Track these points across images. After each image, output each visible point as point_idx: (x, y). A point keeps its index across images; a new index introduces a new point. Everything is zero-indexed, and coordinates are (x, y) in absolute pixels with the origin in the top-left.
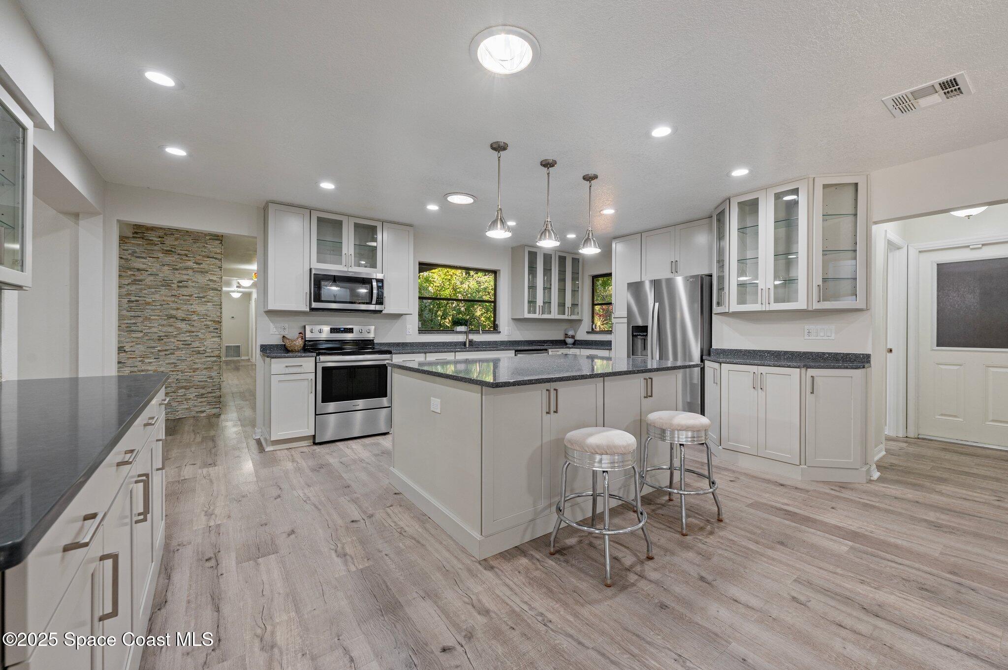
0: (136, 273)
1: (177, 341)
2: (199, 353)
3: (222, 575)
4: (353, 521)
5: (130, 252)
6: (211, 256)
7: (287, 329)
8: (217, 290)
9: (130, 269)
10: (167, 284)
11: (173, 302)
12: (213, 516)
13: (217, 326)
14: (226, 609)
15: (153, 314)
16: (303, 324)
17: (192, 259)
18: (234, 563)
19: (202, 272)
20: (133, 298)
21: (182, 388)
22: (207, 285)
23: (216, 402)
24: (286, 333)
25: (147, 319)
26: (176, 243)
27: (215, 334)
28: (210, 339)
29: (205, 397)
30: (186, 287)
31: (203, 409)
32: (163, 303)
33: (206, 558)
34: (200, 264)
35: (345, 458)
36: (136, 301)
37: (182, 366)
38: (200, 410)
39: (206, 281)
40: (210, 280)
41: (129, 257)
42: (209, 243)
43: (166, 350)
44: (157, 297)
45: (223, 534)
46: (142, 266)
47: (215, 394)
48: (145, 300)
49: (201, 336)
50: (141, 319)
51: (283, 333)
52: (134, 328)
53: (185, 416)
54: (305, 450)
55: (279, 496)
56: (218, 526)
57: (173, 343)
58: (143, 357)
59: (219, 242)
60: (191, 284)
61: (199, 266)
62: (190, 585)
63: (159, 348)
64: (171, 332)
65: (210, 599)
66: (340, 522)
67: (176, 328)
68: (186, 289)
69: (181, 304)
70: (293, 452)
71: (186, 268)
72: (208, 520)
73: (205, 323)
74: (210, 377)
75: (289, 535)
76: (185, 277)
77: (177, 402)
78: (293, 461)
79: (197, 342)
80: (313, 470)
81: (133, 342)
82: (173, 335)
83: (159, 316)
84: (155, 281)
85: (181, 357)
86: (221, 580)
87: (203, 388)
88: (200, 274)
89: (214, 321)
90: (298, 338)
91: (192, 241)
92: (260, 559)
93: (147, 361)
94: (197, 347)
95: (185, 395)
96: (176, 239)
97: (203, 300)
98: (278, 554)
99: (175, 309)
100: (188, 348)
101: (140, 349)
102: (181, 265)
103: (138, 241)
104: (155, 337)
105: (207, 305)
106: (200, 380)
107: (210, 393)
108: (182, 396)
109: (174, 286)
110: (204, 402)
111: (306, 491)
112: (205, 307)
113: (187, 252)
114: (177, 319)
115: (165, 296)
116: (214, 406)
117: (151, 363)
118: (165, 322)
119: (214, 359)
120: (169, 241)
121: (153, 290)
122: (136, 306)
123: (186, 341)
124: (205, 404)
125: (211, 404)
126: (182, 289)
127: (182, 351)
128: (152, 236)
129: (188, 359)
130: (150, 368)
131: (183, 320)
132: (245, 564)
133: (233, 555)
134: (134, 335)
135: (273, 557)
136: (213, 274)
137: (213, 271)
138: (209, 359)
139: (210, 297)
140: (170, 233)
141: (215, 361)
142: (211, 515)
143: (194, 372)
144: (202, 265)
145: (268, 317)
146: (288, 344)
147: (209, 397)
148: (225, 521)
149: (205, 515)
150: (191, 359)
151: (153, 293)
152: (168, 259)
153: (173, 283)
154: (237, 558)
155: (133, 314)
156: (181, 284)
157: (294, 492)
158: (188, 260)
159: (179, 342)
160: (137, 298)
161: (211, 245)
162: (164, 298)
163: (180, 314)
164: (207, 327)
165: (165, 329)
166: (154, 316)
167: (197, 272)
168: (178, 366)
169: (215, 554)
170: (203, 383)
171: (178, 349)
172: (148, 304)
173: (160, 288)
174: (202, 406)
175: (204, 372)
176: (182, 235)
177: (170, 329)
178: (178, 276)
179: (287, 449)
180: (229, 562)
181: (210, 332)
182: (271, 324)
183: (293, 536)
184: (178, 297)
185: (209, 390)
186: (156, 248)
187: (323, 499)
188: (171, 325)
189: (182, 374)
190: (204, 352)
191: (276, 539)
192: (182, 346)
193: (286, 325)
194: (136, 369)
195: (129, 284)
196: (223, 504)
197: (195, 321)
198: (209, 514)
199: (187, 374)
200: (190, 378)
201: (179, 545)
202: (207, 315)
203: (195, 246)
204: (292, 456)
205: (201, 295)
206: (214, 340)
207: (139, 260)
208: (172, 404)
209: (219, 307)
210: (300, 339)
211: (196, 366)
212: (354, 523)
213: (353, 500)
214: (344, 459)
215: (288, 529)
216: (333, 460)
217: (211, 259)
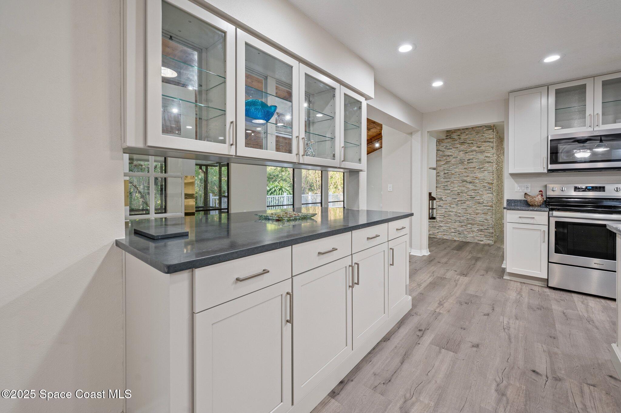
0: (447, 158)
1: (467, 195)
2: (479, 203)
3: (419, 344)
4: (534, 371)
5: (445, 147)
6: (487, 141)
7: (530, 188)
8: (490, 162)
9: (444, 156)
10: (462, 162)
11: (465, 172)
12: (442, 306)
13: (491, 186)
14: (406, 366)
15: (455, 180)
16: (545, 183)
17: (475, 145)
18: (429, 341)
19: (481, 152)
20: (446, 172)
21: (470, 224)
22: (484, 160)
23: (490, 236)
24: (528, 191)
25: (452, 182)
26: (467, 137)
27: (489, 192)
28: (486, 194)
29: (483, 232)
30: (472, 162)
31: (482, 239)
32: (460, 173)
33: (420, 329)
34: (480, 147)
35: (571, 311)
36: (447, 173)
37: (470, 211)
38: (480, 239)
39: (483, 157)
40: (486, 157)
41: (444, 150)
42: (486, 132)
43: (461, 201)
44: (457, 170)
45: (438, 320)
46: (450, 154)
47: (489, 231)
48: (451, 172)
49: (481, 193)
50: (449, 183)
51: (526, 191)
52: (446, 188)
53: (471, 241)
54: (536, 289)
55: (488, 315)
56: (440, 313)
57: (465, 197)
58: (451, 204)
59: (492, 130)
60: (475, 161)
61: (479, 149)
62: (403, 339)
63: (458, 199)
64: (464, 190)
65: (404, 353)
66: (521, 363)
67: (466, 187)
68: (472, 164)
69: (469, 173)
70: (524, 286)
71: (472, 151)
72: (437, 307)
73: (483, 184)
74: (486, 219)
75: (473, 346)
76: (472, 157)
77: (467, 231)
78: (519, 293)
79: (478, 197)
80: (530, 307)
81: (446, 195)
82: (465, 192)
83: (458, 181)
84: (456, 161)
85: (469, 205)
86: (416, 347)
87: (482, 226)
88: (480, 153)
89: (488, 183)
90: (538, 195)
91: (475, 134)
92: (443, 350)
93: (452, 206)
94: (478, 200)
95: (471, 228)
96: (467, 135)
97: (482, 169)
98: (456, 355)
99: (466, 177)
100: (473, 200)
101: (449, 199)
102: (469, 150)
103: (448, 140)
104: (456, 193)
105: (484, 173)
106: (480, 220)
107: (486, 229)
108: (470, 228)
109: (466, 163)
110: (483, 234)
111: (511, 322)
112: (483, 174)
113: (472, 141)
114: (467, 182)
115: (461, 169)
116: (488, 239)
117: (454, 207)
118: (461, 185)
119: (489, 208)
120: (463, 137)
121: (455, 166)
122: (447, 176)
123: (472, 195)
124: (483, 236)
125: (487, 237)
126: (470, 164)
127: (470, 201)
128: (455, 136)
129: (473, 207)
130: (453, 210)
131: (470, 183)
132: (433, 346)
133: (433, 336)
134: (446, 192)
135: (451, 354)
136: (488, 152)
137: (488, 150)
138: (485, 207)
139: (486, 168)
140: (463, 132)
141: (489, 209)
142: (442, 305)
143: (476, 215)
144: (481, 148)
145: (513, 179)
146: (529, 199)
147: (486, 232)
148: (445, 313)
149: (438, 304)
150: (475, 207)
151: (455, 168)
152: (462, 147)
153: (465, 161)
154: (433, 340)
155: (446, 180)
156: (469, 161)
157: (502, 317)
158: (473, 146)
159: (468, 196)
160: (448, 172)
161: (487, 134)
162: (460, 170)
163: (468, 179)
164: (485, 187)
165: (461, 188)
166: (456, 181)
167: (479, 152)
168: (468, 210)
169: (425, 329)
170: (482, 223)
171: (468, 200)
172: (453, 174)
173: (458, 165)
174: (481, 237)
175: (482, 215)
176: (470, 132)
177: (463, 189)
178: (468, 157)
179: (521, 282)
180: (428, 338)
181: (486, 190)
182: (516, 184)
183: (475, 349)
184: (468, 169)
185: (486, 227)
186: (456, 142)
187: (520, 335)
188: (464, 186)
189: (470, 216)
190: (482, 203)
191: (462, 343)
192: (470, 199)
193: (529, 185)
194: (447, 210)
195: (444, 164)
196: (452, 302)
197: (477, 183)
198: (441, 304)
199: (473, 216)
200: (474, 218)
201: (415, 313)
202: (484, 179)
203: (477, 136)
204: (521, 289)
205: (481, 167)
206: (489, 195)
207: (448, 150)
208: (465, 232)
209: (492, 173)
210: (540, 197)
211: (477, 211)
212: (533, 374)
213: (549, 353)
214: (569, 312)
215: (476, 341)
216: (556, 308)
217: (487, 143)
